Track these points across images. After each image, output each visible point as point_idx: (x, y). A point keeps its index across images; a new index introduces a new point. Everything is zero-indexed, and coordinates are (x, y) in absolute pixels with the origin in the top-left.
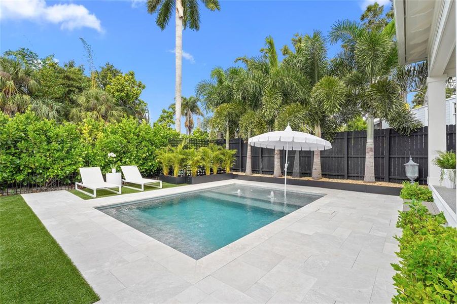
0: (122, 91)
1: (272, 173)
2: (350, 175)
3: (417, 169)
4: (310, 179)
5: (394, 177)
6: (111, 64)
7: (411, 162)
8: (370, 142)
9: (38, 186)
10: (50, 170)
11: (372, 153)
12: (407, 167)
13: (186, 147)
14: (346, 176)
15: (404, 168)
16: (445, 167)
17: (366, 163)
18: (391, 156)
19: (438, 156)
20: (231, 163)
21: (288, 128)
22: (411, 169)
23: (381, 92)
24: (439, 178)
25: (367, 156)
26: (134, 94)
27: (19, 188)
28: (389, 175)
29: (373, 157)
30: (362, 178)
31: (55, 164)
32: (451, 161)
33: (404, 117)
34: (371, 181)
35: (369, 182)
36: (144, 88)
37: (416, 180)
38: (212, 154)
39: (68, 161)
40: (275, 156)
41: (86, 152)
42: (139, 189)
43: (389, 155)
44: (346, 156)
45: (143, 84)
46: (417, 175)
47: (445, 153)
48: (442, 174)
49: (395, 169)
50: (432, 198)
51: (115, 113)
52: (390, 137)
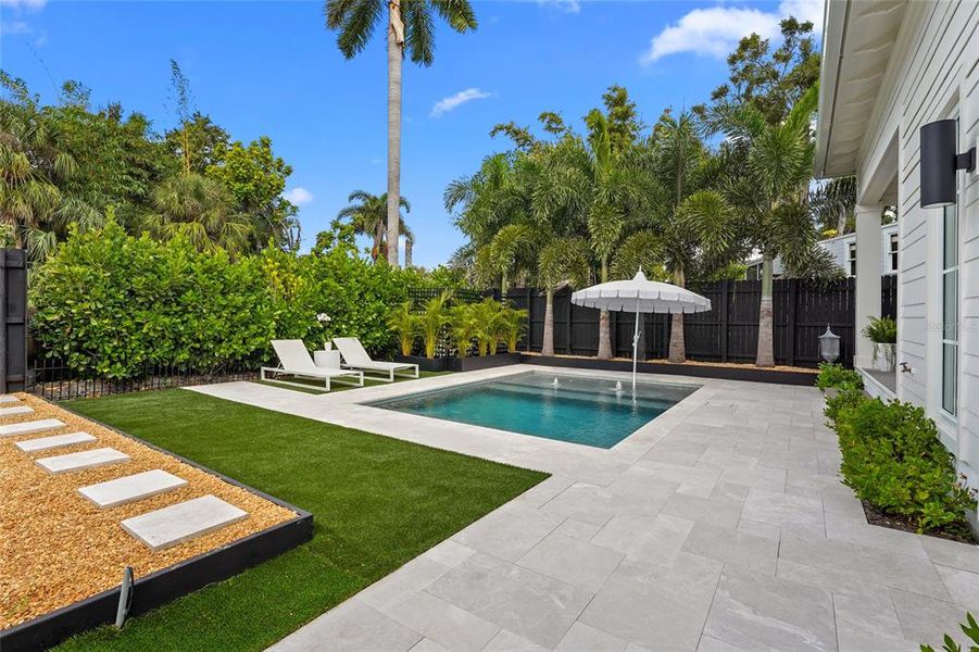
0: (245, 180)
1: (596, 352)
2: (730, 354)
3: (837, 343)
4: (666, 362)
5: (802, 358)
6: (204, 115)
7: (829, 334)
8: (767, 301)
9: (198, 374)
10: (224, 344)
11: (770, 319)
12: (822, 342)
13: (448, 304)
14: (725, 357)
15: (817, 342)
16: (878, 342)
17: (760, 334)
18: (798, 324)
19: (869, 323)
20: (518, 335)
21: (640, 275)
22: (829, 343)
23: (789, 224)
24: (871, 357)
25: (761, 324)
26: (273, 186)
27: (170, 375)
28: (794, 354)
29: (771, 325)
30: (753, 360)
31: (234, 333)
32: (887, 332)
33: (819, 261)
34: (767, 363)
35: (765, 366)
36: (289, 172)
37: (835, 362)
38: (491, 317)
39: (253, 328)
40: (602, 322)
41: (279, 312)
42: (387, 380)
43: (796, 320)
44: (724, 324)
45: (287, 163)
46: (837, 354)
47: (879, 319)
48: (875, 352)
49: (803, 345)
50: (863, 385)
51: (236, 227)
52: (797, 293)
